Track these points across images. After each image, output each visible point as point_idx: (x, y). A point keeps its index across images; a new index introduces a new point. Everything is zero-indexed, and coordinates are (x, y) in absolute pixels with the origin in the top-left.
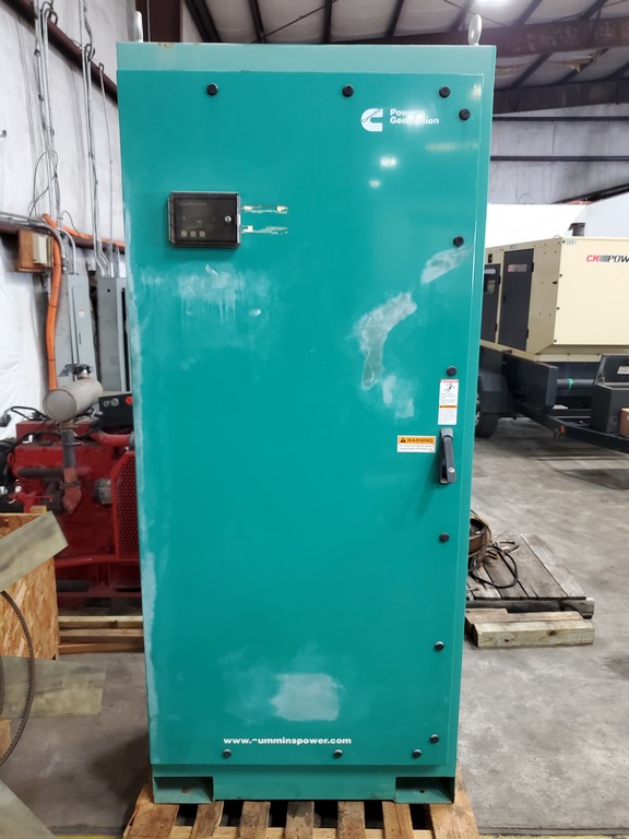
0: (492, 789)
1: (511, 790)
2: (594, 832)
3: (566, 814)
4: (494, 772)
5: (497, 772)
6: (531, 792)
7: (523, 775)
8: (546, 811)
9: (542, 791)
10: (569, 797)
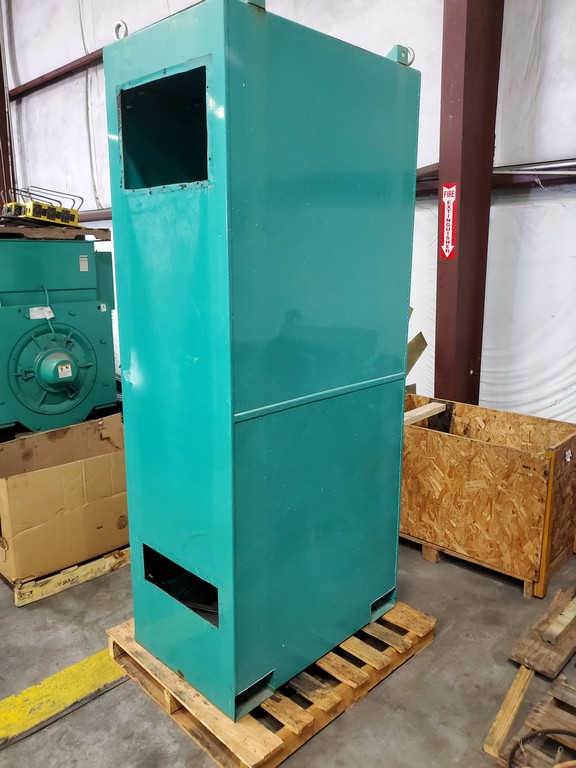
0: (125, 719)
1: (107, 729)
2: (24, 735)
3: (52, 736)
4: (129, 737)
5: (126, 738)
6: (88, 738)
7: (101, 751)
8: (70, 729)
9: (78, 745)
10: (51, 756)
